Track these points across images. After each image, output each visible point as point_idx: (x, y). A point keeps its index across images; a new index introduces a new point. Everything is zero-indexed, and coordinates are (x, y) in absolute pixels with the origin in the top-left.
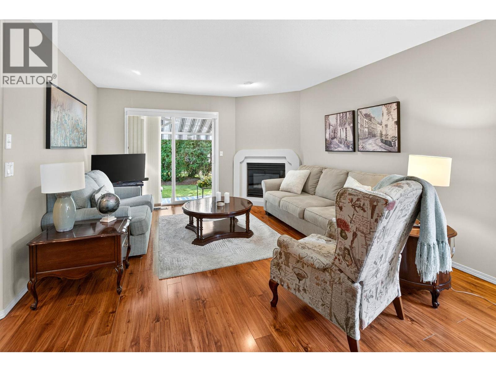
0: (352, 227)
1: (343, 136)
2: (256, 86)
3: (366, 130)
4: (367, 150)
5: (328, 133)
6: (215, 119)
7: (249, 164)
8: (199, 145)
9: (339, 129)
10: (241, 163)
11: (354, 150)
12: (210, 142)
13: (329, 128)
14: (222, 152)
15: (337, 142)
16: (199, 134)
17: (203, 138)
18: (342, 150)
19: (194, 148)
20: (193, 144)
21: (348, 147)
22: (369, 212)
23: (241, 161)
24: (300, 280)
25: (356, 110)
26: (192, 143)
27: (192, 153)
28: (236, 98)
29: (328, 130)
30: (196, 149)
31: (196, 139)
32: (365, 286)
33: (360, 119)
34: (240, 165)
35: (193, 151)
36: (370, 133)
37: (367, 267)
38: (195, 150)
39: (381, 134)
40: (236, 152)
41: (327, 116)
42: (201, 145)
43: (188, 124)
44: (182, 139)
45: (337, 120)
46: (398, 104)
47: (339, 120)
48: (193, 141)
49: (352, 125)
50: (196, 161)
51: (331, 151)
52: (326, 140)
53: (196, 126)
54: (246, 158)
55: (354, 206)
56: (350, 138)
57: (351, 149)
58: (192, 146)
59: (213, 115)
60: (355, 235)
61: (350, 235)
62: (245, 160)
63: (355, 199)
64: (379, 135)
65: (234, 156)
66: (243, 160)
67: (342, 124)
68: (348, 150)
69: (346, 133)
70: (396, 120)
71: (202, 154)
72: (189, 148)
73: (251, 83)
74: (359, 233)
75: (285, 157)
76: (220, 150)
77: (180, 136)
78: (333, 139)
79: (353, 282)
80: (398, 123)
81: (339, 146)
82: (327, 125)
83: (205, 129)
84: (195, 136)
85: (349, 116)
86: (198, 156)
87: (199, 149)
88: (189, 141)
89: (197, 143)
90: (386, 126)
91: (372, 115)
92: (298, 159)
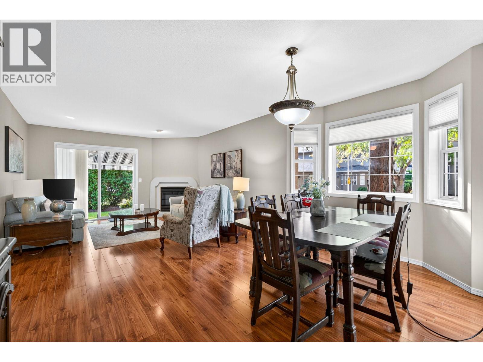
0: (189, 202)
1: (219, 168)
2: (165, 133)
3: (229, 165)
4: (229, 176)
5: (212, 166)
6: (135, 154)
7: (162, 188)
8: (122, 176)
9: (217, 163)
10: (156, 187)
11: (224, 177)
12: (131, 172)
13: (213, 163)
14: (141, 179)
15: (216, 171)
16: (121, 165)
17: (125, 168)
18: (218, 177)
19: (117, 177)
20: (116, 174)
21: (221, 175)
22: (193, 195)
23: (156, 186)
24: (172, 232)
25: (225, 153)
26: (114, 173)
27: (114, 183)
28: (152, 139)
29: (212, 164)
30: (119, 179)
31: (118, 169)
32: (195, 227)
33: (227, 159)
34: (155, 189)
35: (115, 181)
36: (231, 167)
37: (194, 217)
38: (117, 179)
39: (235, 167)
40: (153, 179)
41: (212, 156)
42: (124, 175)
43: (111, 156)
44: (105, 169)
45: (216, 158)
46: (241, 150)
47: (217, 159)
48: (116, 171)
49: (223, 162)
50: (119, 190)
51: (214, 177)
52: (211, 170)
53: (118, 158)
54: (160, 183)
55: (189, 194)
56: (222, 170)
57: (223, 176)
58: (114, 176)
59: (134, 152)
60: (189, 205)
61: (188, 206)
62: (159, 185)
63: (189, 191)
64: (234, 167)
65: (151, 182)
66: (158, 185)
67: (219, 161)
68: (221, 177)
69: (221, 166)
70: (240, 160)
71: (125, 183)
72: (111, 178)
73: (161, 131)
74: (190, 204)
75: (188, 182)
76: (139, 177)
77: (104, 166)
78: (214, 170)
79: (190, 225)
80: (241, 161)
81: (218, 175)
82: (212, 161)
83: (127, 161)
84: (118, 167)
85: (222, 156)
86: (121, 185)
87: (121, 179)
88: (113, 170)
89: (120, 173)
90: (237, 162)
91: (232, 156)
92: (196, 184)
